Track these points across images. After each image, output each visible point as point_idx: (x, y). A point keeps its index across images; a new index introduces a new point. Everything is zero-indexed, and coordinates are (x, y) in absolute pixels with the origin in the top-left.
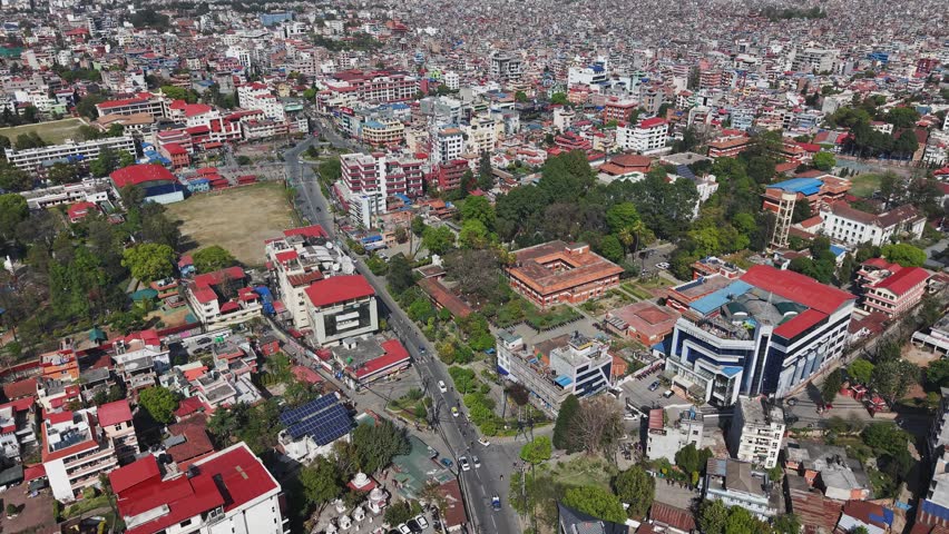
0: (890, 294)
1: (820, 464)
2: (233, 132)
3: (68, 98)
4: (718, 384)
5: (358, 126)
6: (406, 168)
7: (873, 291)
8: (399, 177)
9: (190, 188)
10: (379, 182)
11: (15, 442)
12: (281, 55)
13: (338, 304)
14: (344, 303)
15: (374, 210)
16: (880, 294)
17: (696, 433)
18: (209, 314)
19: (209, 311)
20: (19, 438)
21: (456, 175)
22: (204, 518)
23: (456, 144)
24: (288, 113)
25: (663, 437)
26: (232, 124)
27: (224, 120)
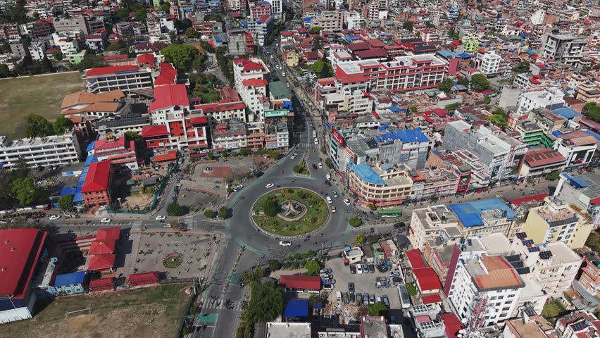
2: (197, 138)
5: (347, 161)
26: (195, 130)
27: (187, 122)
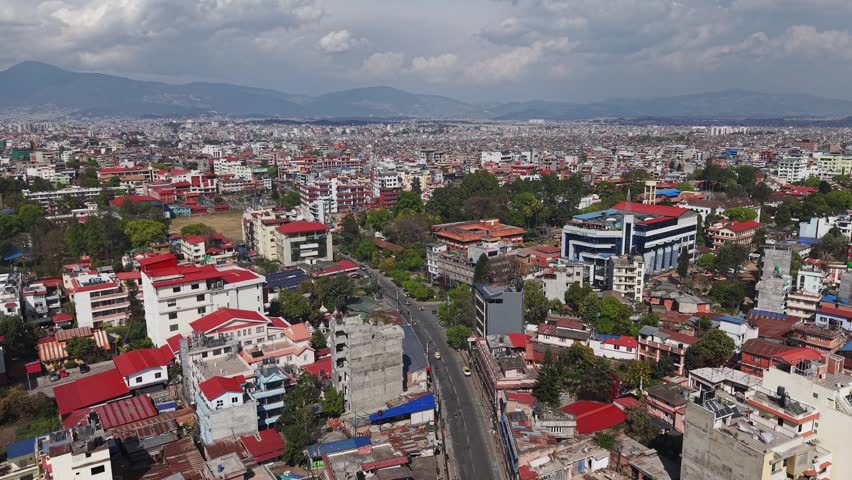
0: (729, 232)
1: (673, 295)
2: (210, 187)
3: (71, 175)
4: (598, 268)
6: (353, 189)
7: (718, 233)
8: (348, 195)
9: (175, 211)
10: (331, 193)
11: (45, 304)
12: (248, 153)
13: (302, 235)
14: (307, 235)
15: (328, 211)
16: (723, 234)
17: (578, 274)
18: (196, 254)
19: (197, 251)
20: (49, 303)
21: (393, 197)
22: (209, 287)
23: (393, 182)
24: (255, 174)
25: (553, 281)
26: (209, 181)
27: (203, 177)
